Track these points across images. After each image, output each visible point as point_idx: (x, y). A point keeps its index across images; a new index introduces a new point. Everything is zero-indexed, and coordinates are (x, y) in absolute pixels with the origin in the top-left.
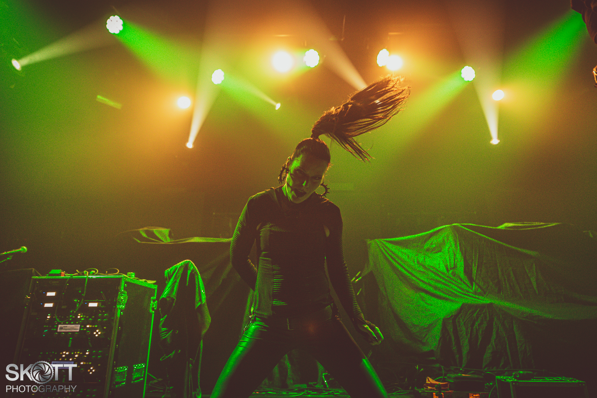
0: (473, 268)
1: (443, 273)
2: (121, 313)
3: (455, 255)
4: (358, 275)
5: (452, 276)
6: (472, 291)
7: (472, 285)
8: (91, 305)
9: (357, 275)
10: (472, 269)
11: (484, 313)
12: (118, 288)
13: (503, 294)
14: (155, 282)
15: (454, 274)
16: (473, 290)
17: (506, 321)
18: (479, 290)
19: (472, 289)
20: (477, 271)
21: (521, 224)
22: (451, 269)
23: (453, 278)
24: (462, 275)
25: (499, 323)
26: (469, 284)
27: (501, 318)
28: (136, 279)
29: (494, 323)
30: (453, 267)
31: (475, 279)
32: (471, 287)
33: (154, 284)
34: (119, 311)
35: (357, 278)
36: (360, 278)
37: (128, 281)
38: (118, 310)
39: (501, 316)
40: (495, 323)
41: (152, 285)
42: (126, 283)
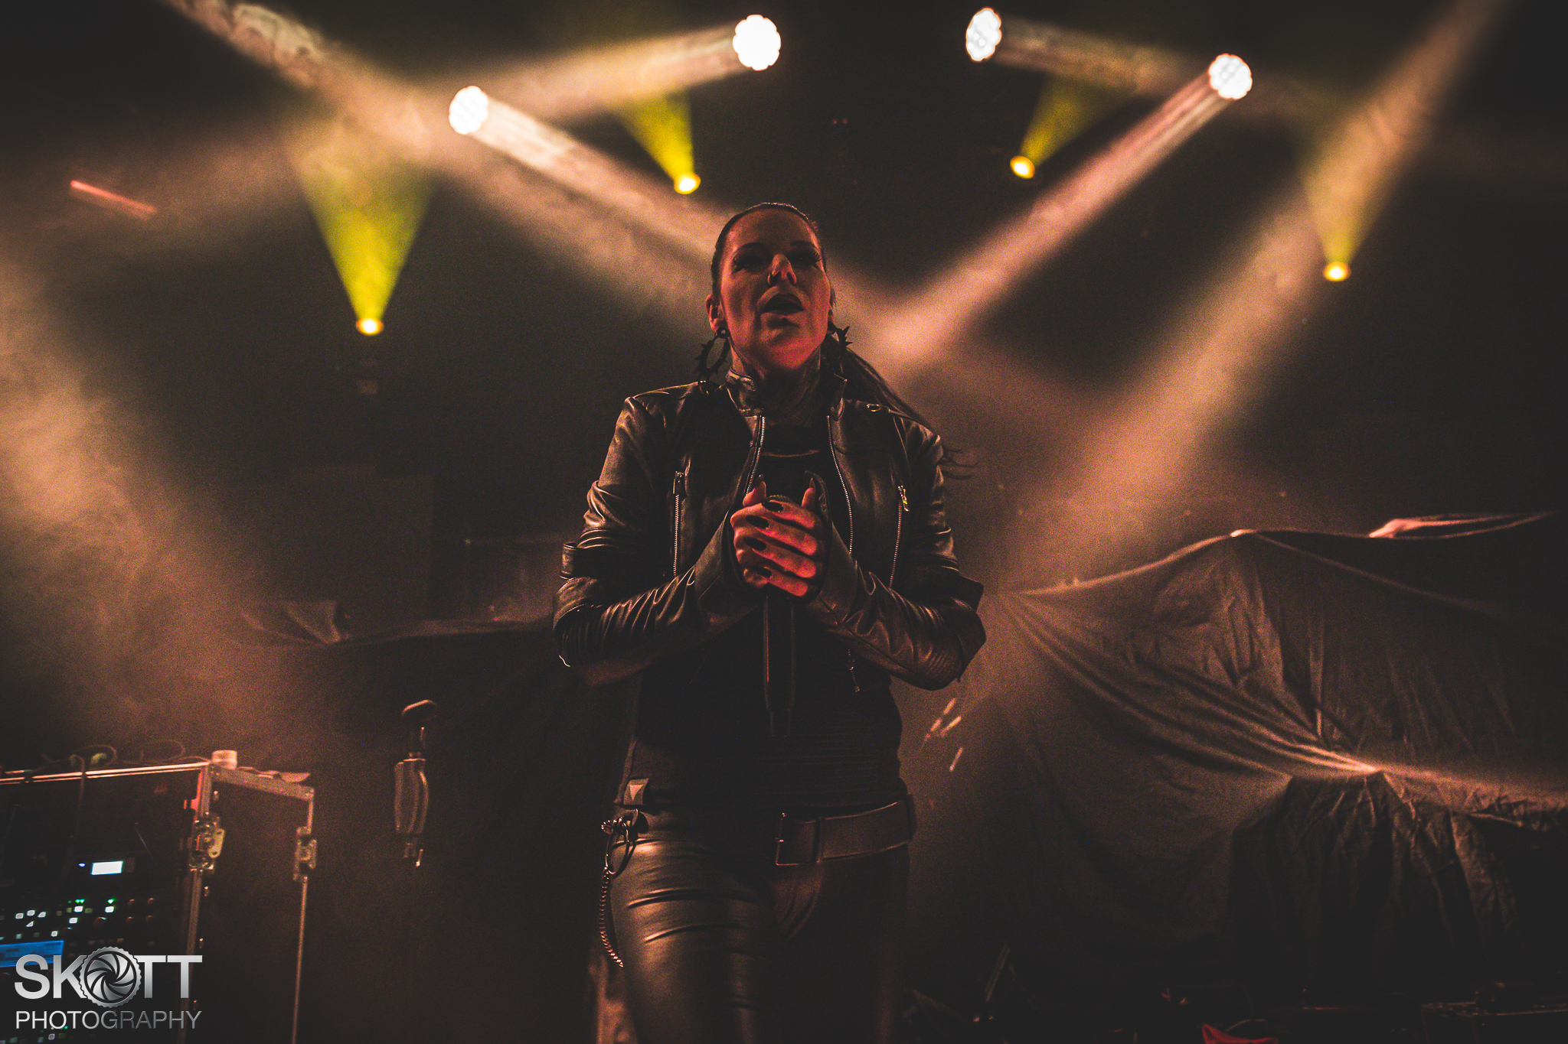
0: (1312, 664)
1: (1220, 687)
2: (203, 890)
3: (1251, 628)
4: (952, 710)
5: (1246, 696)
6: (1313, 738)
7: (1314, 720)
8: (100, 869)
9: (946, 711)
10: (1308, 667)
11: (1361, 805)
12: (189, 804)
13: (1409, 740)
14: (305, 776)
15: (1253, 688)
16: (1316, 734)
17: (1430, 824)
18: (1336, 735)
19: (1313, 731)
20: (1324, 673)
21: (1440, 520)
22: (1243, 671)
23: (1252, 700)
24: (1279, 688)
25: (1409, 832)
26: (1303, 717)
27: (1414, 817)
28: (249, 771)
29: (1394, 835)
30: (1247, 664)
31: (1319, 699)
32: (1309, 725)
33: (303, 783)
34: (198, 883)
35: (947, 720)
36: (958, 719)
37: (222, 779)
38: (195, 878)
39: (1413, 810)
40: (1398, 834)
41: (299, 787)
42: (216, 785)
